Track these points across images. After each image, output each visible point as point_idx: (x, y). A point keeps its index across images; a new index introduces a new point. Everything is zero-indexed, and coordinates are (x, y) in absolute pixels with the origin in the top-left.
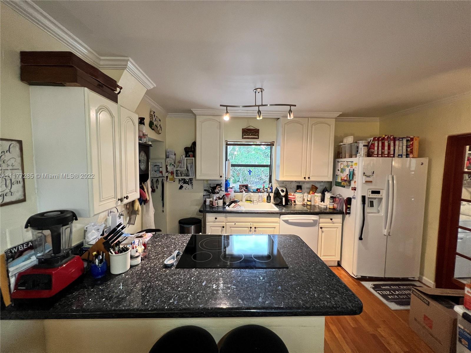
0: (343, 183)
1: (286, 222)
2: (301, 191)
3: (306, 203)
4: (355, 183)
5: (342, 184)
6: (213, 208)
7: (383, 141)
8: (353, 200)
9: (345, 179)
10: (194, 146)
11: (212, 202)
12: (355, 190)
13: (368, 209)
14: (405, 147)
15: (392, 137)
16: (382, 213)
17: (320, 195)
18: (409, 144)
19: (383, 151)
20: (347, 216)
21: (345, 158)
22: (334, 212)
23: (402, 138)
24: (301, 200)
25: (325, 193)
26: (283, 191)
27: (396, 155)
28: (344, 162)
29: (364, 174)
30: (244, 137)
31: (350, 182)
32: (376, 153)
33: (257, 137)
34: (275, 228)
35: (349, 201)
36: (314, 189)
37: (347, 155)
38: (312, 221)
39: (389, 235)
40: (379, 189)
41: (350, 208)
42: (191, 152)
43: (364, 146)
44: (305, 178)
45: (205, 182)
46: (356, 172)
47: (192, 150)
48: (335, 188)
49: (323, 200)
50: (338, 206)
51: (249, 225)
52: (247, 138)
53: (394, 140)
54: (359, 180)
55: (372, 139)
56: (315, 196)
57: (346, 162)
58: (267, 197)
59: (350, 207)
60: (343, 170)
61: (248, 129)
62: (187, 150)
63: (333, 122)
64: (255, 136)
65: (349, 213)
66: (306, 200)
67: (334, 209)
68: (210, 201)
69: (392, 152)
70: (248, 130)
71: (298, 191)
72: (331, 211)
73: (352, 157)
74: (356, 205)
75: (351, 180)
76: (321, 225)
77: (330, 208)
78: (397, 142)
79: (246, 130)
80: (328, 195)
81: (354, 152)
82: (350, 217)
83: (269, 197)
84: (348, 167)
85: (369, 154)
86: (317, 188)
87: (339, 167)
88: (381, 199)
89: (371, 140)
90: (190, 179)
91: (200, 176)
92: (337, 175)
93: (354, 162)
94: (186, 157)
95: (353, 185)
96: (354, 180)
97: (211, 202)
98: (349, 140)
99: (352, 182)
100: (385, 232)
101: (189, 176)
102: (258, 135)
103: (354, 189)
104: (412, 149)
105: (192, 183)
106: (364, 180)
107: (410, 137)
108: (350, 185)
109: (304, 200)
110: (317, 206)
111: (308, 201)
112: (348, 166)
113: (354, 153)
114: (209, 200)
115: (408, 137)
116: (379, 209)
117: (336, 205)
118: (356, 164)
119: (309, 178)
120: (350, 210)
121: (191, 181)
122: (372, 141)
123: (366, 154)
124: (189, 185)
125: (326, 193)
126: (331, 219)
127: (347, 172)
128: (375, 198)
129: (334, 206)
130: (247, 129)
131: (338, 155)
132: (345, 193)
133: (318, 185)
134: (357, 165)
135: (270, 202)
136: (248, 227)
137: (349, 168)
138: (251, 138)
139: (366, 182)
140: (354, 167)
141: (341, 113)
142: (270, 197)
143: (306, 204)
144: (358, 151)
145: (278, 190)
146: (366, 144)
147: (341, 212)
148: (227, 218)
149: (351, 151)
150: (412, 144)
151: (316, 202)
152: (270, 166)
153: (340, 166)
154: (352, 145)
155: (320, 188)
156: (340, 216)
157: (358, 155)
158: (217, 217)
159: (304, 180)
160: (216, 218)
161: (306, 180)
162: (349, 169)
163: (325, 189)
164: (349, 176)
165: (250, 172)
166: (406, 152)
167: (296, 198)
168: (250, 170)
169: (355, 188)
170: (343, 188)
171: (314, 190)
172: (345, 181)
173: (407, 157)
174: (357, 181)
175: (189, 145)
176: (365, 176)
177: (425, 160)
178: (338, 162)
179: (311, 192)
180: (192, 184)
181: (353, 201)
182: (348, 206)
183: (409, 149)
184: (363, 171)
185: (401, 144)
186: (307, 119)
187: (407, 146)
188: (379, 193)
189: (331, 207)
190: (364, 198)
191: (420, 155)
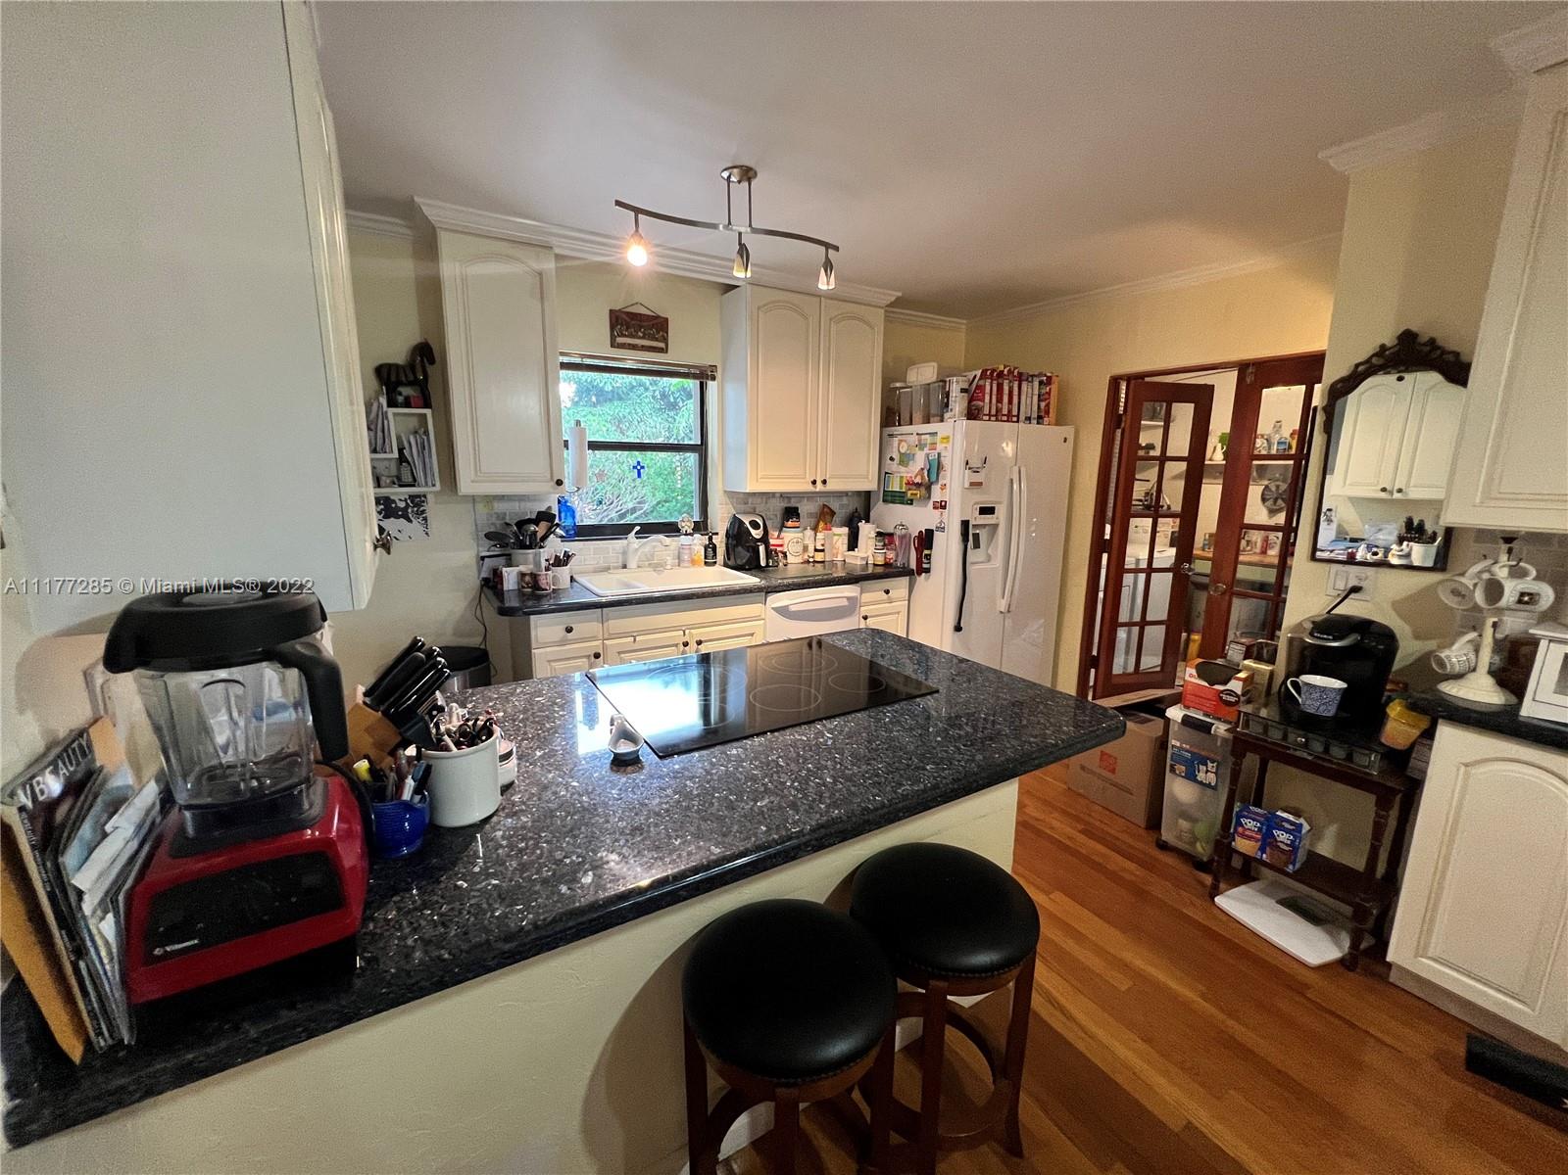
0: (910, 492)
1: (783, 611)
2: (797, 524)
3: (813, 557)
4: (942, 489)
5: (909, 495)
6: (539, 598)
7: (1000, 381)
8: (937, 534)
9: (918, 480)
10: (422, 361)
11: (534, 576)
12: (944, 507)
13: (972, 555)
14: (1036, 398)
15: (1016, 373)
16: (998, 562)
17: (845, 530)
18: (1043, 391)
19: (1000, 405)
20: (922, 578)
21: (911, 424)
22: (889, 571)
23: (1032, 376)
24: (800, 549)
25: (860, 524)
26: (755, 525)
27: (1022, 417)
28: (908, 435)
29: (967, 464)
30: (620, 340)
31: (928, 488)
32: (986, 411)
33: (662, 345)
34: (752, 635)
35: (926, 540)
36: (825, 516)
37: (917, 416)
38: (845, 602)
39: (1009, 611)
40: (992, 503)
41: (928, 557)
42: (409, 384)
43: (963, 390)
44: (814, 482)
45: (480, 507)
46: (946, 462)
47: (416, 377)
48: (879, 509)
49: (853, 544)
50: (897, 556)
51: (678, 636)
52: (629, 344)
53: (1021, 378)
54: (953, 485)
55: (979, 373)
56: (835, 535)
57: (915, 434)
58: (706, 548)
59: (930, 555)
60: (905, 459)
61: (632, 313)
62: (393, 378)
63: (878, 317)
64: (657, 340)
65: (928, 571)
66: (811, 549)
67: (887, 565)
68: (523, 575)
69: (1015, 412)
70: (632, 319)
71: (789, 524)
72: (880, 570)
73: (929, 423)
74: (947, 549)
75: (932, 483)
76: (864, 611)
77: (875, 565)
78: (1024, 385)
79: (624, 316)
80: (866, 530)
81: (937, 410)
82: (930, 580)
83: (710, 549)
84: (921, 449)
85: (972, 414)
86: (833, 513)
87: (895, 450)
88: (995, 526)
89: (975, 377)
90: (412, 497)
91: (473, 482)
92: (886, 473)
93: (940, 435)
94: (392, 404)
95: (937, 494)
96: (940, 483)
97: (527, 578)
98: (924, 374)
99: (936, 489)
100: (1002, 605)
101: (414, 486)
102: (665, 340)
103: (941, 506)
104: (1048, 405)
105: (423, 512)
106: (966, 478)
107: (1045, 375)
108: (929, 497)
109: (805, 549)
110: (839, 564)
111: (816, 550)
112: (921, 446)
113: (934, 410)
114: (515, 573)
115: (1040, 375)
116: (989, 552)
117: (891, 555)
118: (948, 438)
119: (824, 482)
120: (929, 563)
121: (418, 505)
122: (980, 379)
123: (966, 412)
124: (410, 521)
125: (862, 525)
126: (887, 592)
127: (919, 462)
128: (984, 526)
129: (885, 558)
130: (629, 314)
131: (891, 416)
132: (916, 518)
133: (835, 505)
134: (948, 442)
135: (715, 563)
136: (676, 645)
137: (926, 450)
138: (643, 346)
139: (972, 484)
140: (940, 447)
141: (900, 294)
142: (714, 549)
143: (811, 560)
144: (947, 405)
145: (741, 523)
146: (966, 386)
147: (905, 572)
148: (605, 624)
149: (927, 405)
150: (1049, 393)
151: (837, 553)
152: (701, 449)
153: (896, 448)
154: (929, 390)
155: (841, 513)
156: (905, 580)
157: (947, 416)
158: (573, 626)
159: (811, 488)
160: (569, 630)
161: (818, 490)
162: (928, 455)
163: (856, 514)
164: (929, 471)
165: (639, 469)
166: (1038, 412)
167: (785, 546)
168: (639, 463)
169: (943, 503)
170: (908, 506)
171: (828, 517)
172: (918, 485)
173: (1038, 423)
174: (948, 486)
175: (397, 352)
176: (970, 469)
177: (1067, 431)
178: (891, 436)
179: (822, 524)
180: (425, 519)
181: (938, 537)
182: (926, 552)
183: (1043, 404)
184: (965, 457)
185: (1030, 390)
186: (817, 299)
187: (1039, 396)
188: (994, 513)
189: (880, 560)
190: (965, 524)
191: (1059, 422)
